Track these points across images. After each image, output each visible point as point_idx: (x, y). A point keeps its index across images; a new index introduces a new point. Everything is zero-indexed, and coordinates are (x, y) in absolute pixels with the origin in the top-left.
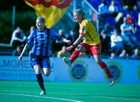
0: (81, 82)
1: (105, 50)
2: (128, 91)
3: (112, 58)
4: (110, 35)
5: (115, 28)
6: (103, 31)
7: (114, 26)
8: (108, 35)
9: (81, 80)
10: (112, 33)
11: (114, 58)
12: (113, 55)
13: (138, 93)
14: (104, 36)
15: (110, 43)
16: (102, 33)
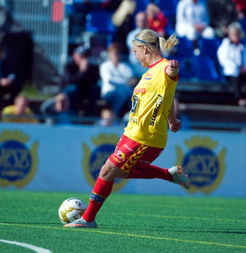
0: (20, 188)
1: (86, 102)
2: (150, 215)
3: (103, 123)
4: (98, 61)
5: (114, 40)
6: (80, 50)
7: (110, 37)
8: (93, 61)
9: (18, 182)
10: (104, 54)
11: (111, 123)
12: (106, 115)
13: (174, 219)
14: (83, 65)
15: (99, 83)
16: (77, 56)
